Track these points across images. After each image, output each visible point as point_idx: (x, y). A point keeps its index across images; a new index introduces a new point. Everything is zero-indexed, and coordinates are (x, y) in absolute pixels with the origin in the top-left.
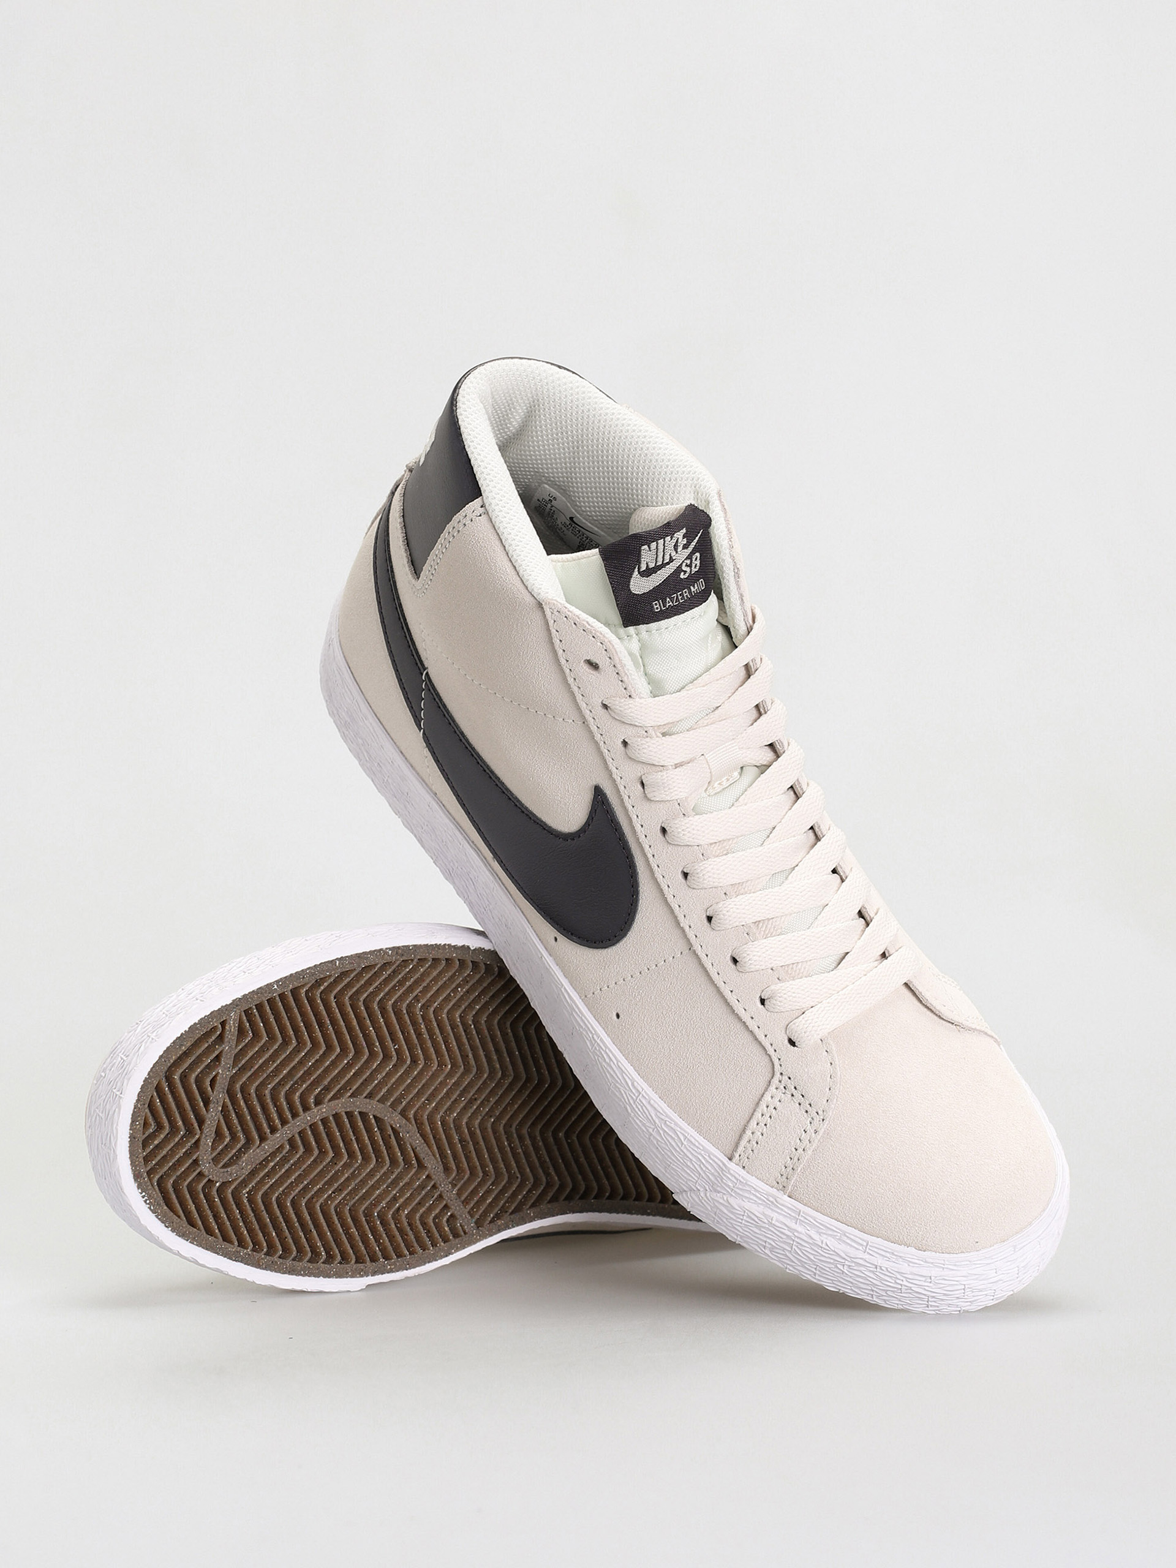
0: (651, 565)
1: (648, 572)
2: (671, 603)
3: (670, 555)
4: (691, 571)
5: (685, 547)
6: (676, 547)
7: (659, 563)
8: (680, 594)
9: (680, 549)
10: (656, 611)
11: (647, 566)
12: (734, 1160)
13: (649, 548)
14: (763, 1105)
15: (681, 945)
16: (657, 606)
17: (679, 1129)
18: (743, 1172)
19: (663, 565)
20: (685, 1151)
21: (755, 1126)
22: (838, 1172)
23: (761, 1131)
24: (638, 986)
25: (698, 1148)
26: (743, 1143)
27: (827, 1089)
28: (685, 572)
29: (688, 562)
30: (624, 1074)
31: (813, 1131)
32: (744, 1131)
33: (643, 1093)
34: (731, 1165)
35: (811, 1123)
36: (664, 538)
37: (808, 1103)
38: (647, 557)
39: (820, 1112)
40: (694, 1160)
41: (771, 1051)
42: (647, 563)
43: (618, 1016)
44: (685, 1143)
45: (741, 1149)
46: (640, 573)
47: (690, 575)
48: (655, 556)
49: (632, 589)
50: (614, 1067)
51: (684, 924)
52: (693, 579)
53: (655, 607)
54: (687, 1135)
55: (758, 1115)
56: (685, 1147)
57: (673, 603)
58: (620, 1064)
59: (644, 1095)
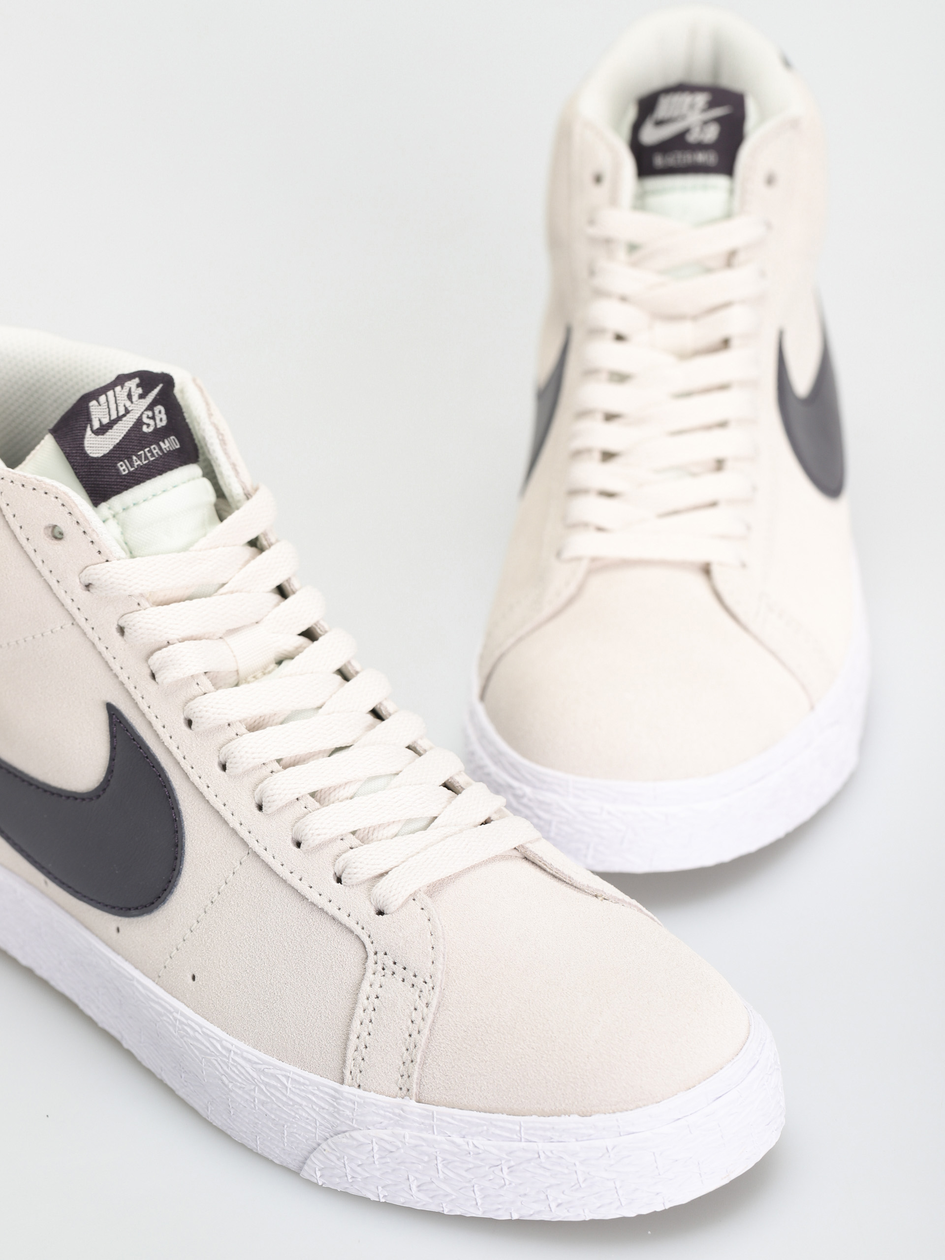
0: (105, 421)
1: (103, 430)
2: (139, 462)
3: (125, 406)
4: (156, 424)
5: (142, 397)
6: (130, 396)
7: (114, 416)
8: (148, 451)
9: (135, 398)
10: (124, 473)
11: (101, 422)
12: (346, 1081)
13: (99, 403)
14: (362, 997)
15: (239, 852)
16: (124, 468)
17: (279, 1072)
18: (360, 1092)
19: (119, 418)
20: (292, 1096)
21: (359, 1027)
22: (464, 1045)
23: (366, 1030)
24: (206, 929)
25: (304, 1084)
26: (350, 1053)
27: (430, 949)
28: (148, 425)
29: (150, 414)
30: (211, 1039)
31: (424, 1006)
32: (347, 1039)
33: (233, 1048)
34: (345, 1088)
35: (420, 997)
36: (113, 389)
37: (412, 974)
38: (98, 413)
39: (428, 979)
40: (304, 1103)
41: (358, 930)
42: (100, 420)
43: (194, 978)
44: (289, 1086)
45: (350, 1062)
46: (93, 432)
47: (156, 430)
48: (107, 410)
49: (88, 452)
50: (199, 1037)
51: (234, 822)
52: (160, 434)
53: (121, 469)
54: (289, 1074)
55: (359, 1011)
56: (292, 1092)
57: (141, 461)
58: (204, 1030)
59: (236, 1050)
